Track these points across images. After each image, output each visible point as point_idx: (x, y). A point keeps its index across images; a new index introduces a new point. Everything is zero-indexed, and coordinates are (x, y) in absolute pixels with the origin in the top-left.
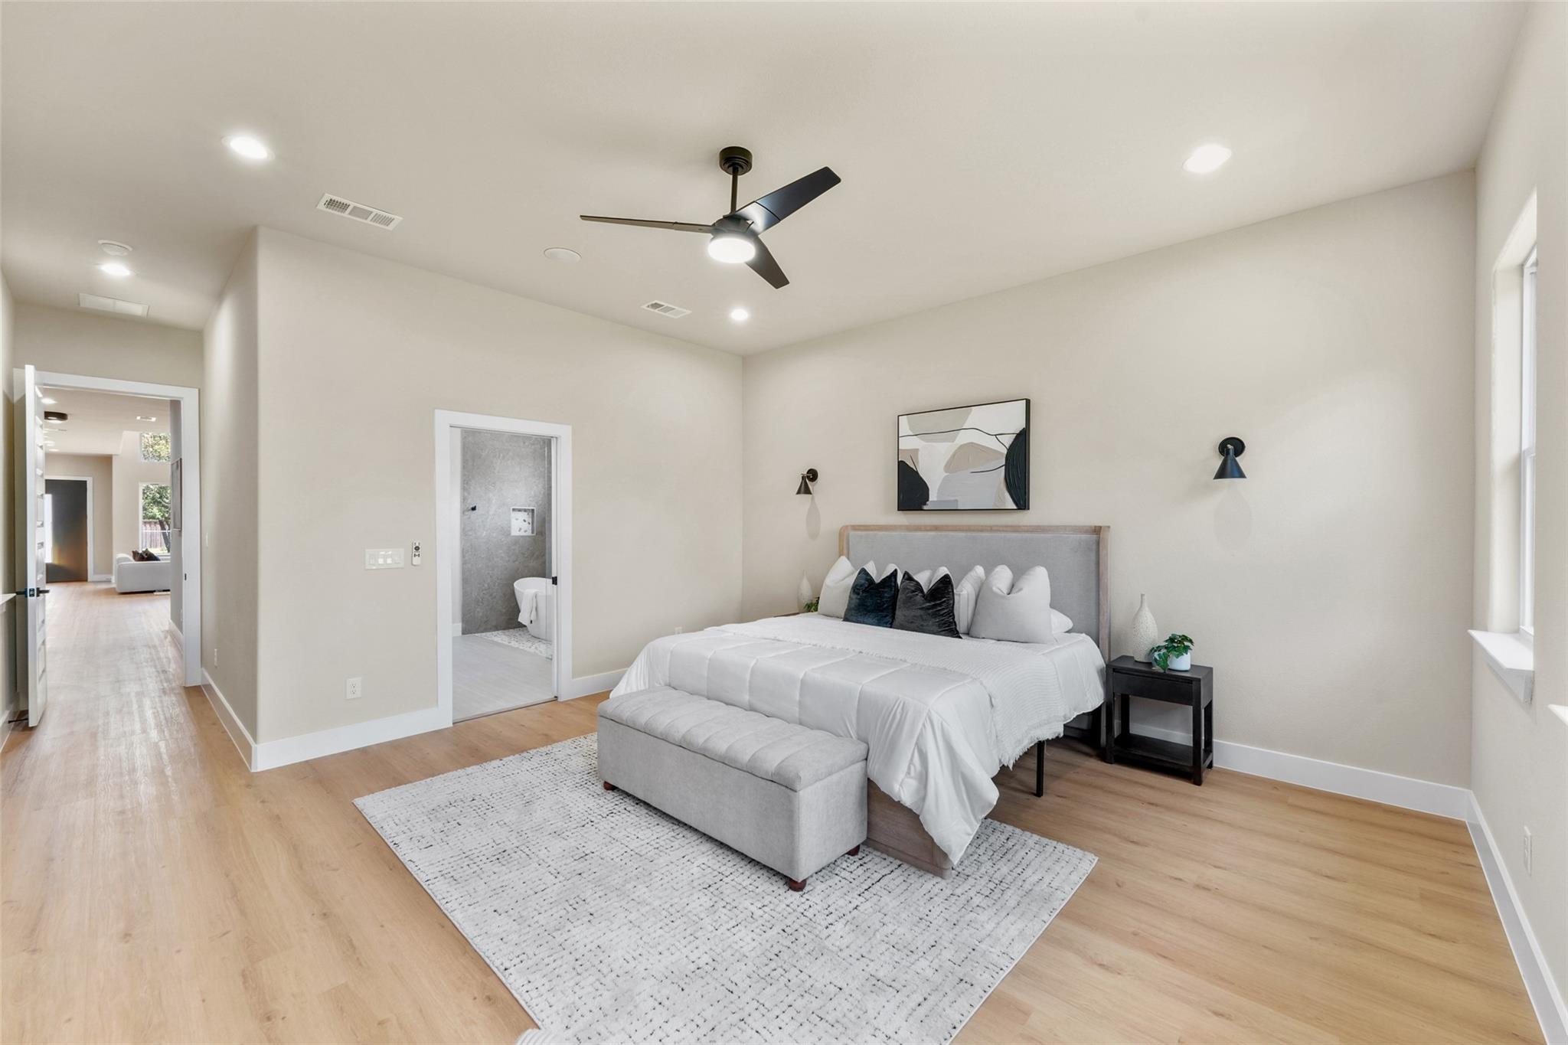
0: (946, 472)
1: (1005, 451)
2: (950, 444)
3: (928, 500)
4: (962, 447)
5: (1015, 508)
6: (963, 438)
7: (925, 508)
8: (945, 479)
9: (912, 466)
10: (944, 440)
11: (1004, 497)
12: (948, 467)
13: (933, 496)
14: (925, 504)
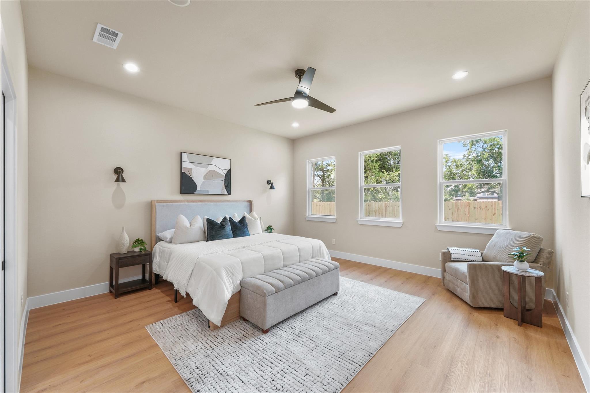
0: (204, 179)
1: (225, 175)
2: (205, 169)
3: (196, 190)
4: (210, 171)
5: (227, 194)
6: (210, 168)
7: (195, 193)
8: (204, 182)
9: (189, 175)
10: (204, 167)
11: (224, 190)
12: (205, 178)
13: (198, 188)
14: (195, 191)
